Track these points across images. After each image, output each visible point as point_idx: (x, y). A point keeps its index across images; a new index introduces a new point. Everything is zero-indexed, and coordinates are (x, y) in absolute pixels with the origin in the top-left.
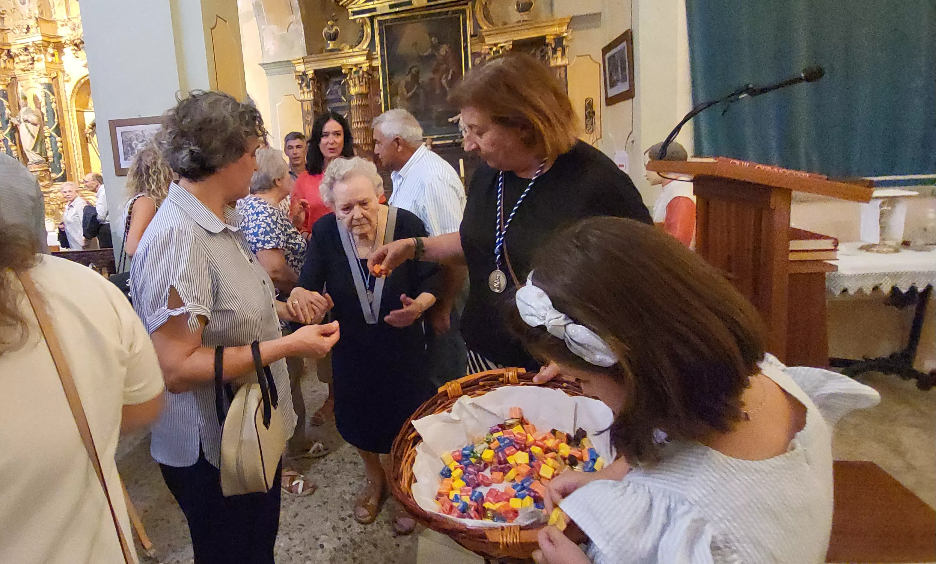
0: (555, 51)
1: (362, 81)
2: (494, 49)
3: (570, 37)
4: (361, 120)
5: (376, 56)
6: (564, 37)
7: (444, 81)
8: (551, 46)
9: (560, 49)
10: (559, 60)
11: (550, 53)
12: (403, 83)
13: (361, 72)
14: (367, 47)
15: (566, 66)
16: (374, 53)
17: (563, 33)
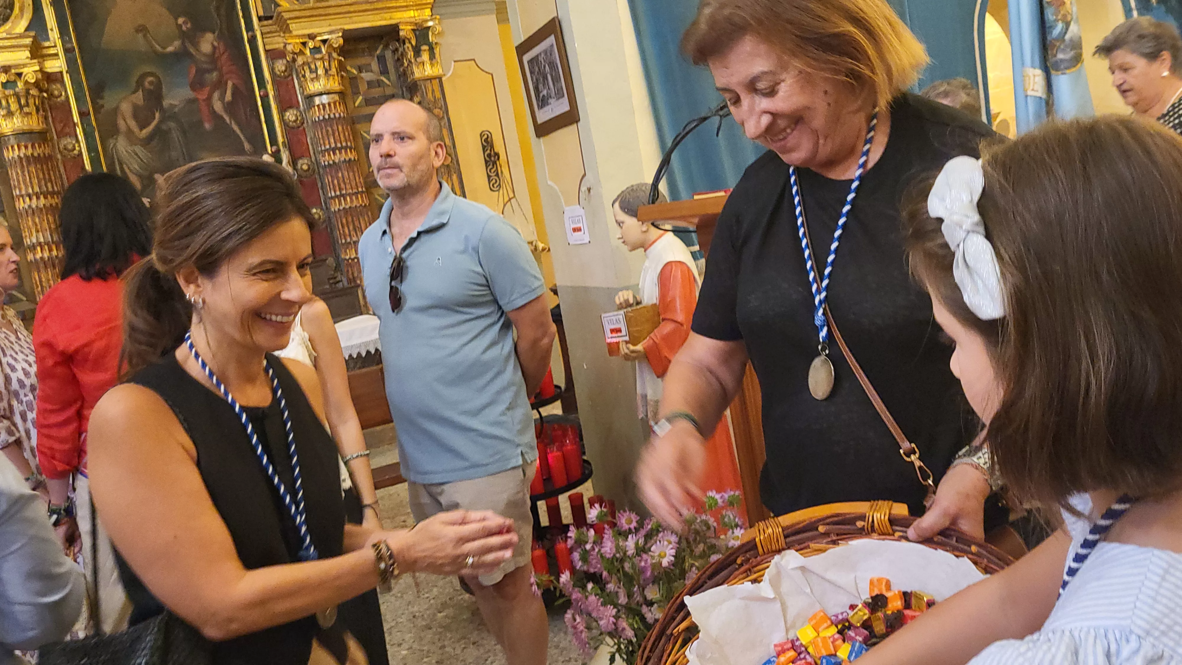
0: (417, 52)
1: (27, 105)
2: (311, 44)
3: (439, 28)
4: (37, 189)
5: (52, 51)
6: (429, 28)
7: (218, 106)
8: (410, 43)
9: (425, 47)
10: (428, 67)
11: (411, 54)
12: (126, 108)
13: (20, 85)
14: (27, 30)
15: (440, 78)
16: (47, 44)
17: (427, 21)
